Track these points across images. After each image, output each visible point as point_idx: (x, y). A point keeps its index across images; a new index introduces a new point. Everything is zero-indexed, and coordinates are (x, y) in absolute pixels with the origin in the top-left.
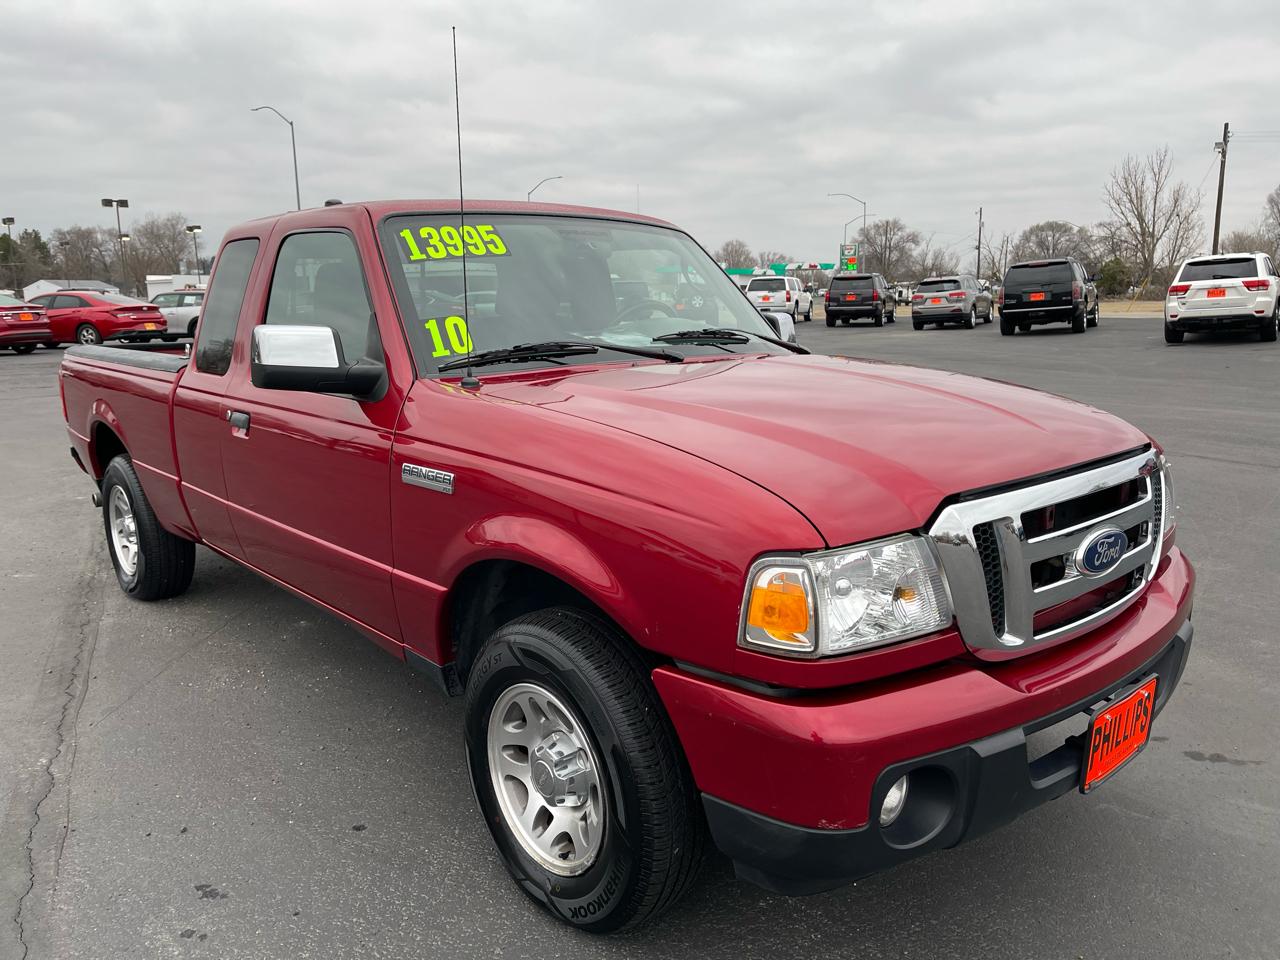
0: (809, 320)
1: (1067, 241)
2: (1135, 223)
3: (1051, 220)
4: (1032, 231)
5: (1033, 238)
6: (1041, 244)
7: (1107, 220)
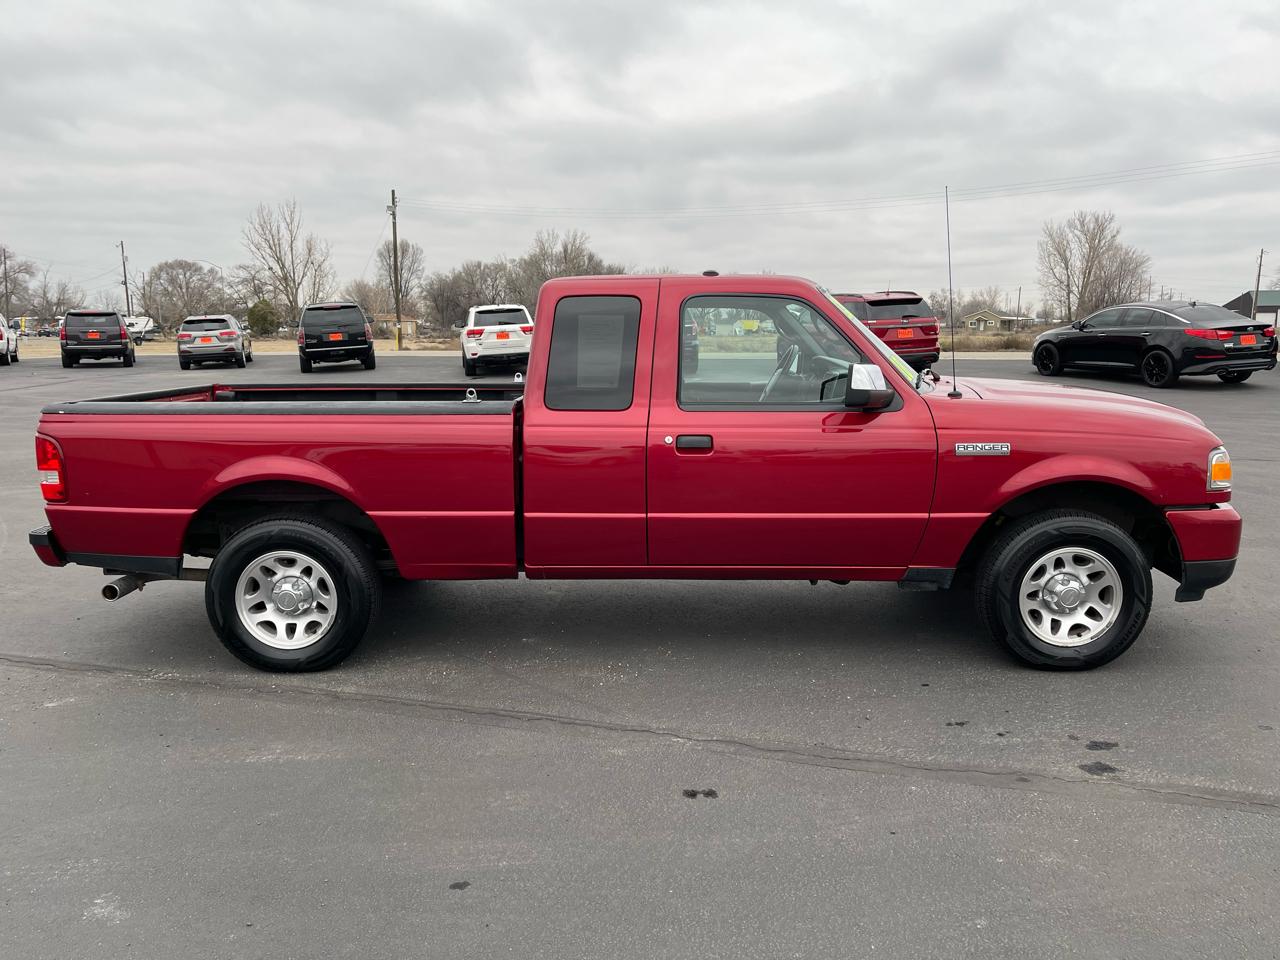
0: (17, 360)
1: (199, 280)
2: (277, 268)
3: (179, 259)
4: (161, 268)
5: (164, 275)
6: (173, 281)
7: (250, 263)
